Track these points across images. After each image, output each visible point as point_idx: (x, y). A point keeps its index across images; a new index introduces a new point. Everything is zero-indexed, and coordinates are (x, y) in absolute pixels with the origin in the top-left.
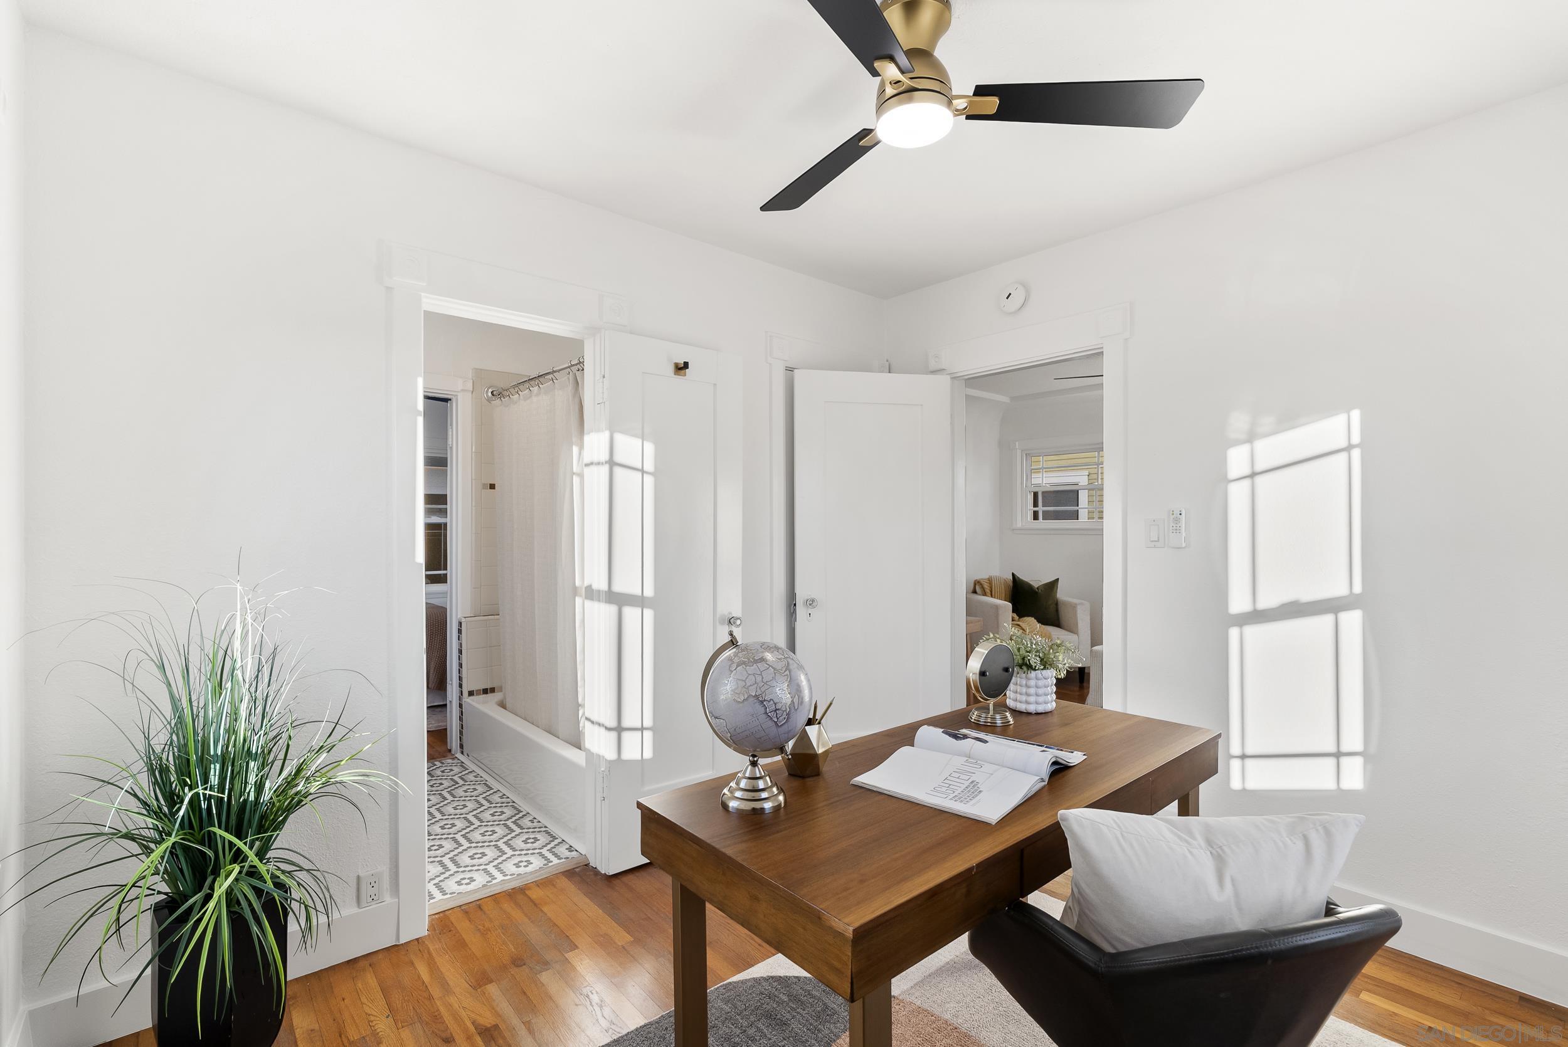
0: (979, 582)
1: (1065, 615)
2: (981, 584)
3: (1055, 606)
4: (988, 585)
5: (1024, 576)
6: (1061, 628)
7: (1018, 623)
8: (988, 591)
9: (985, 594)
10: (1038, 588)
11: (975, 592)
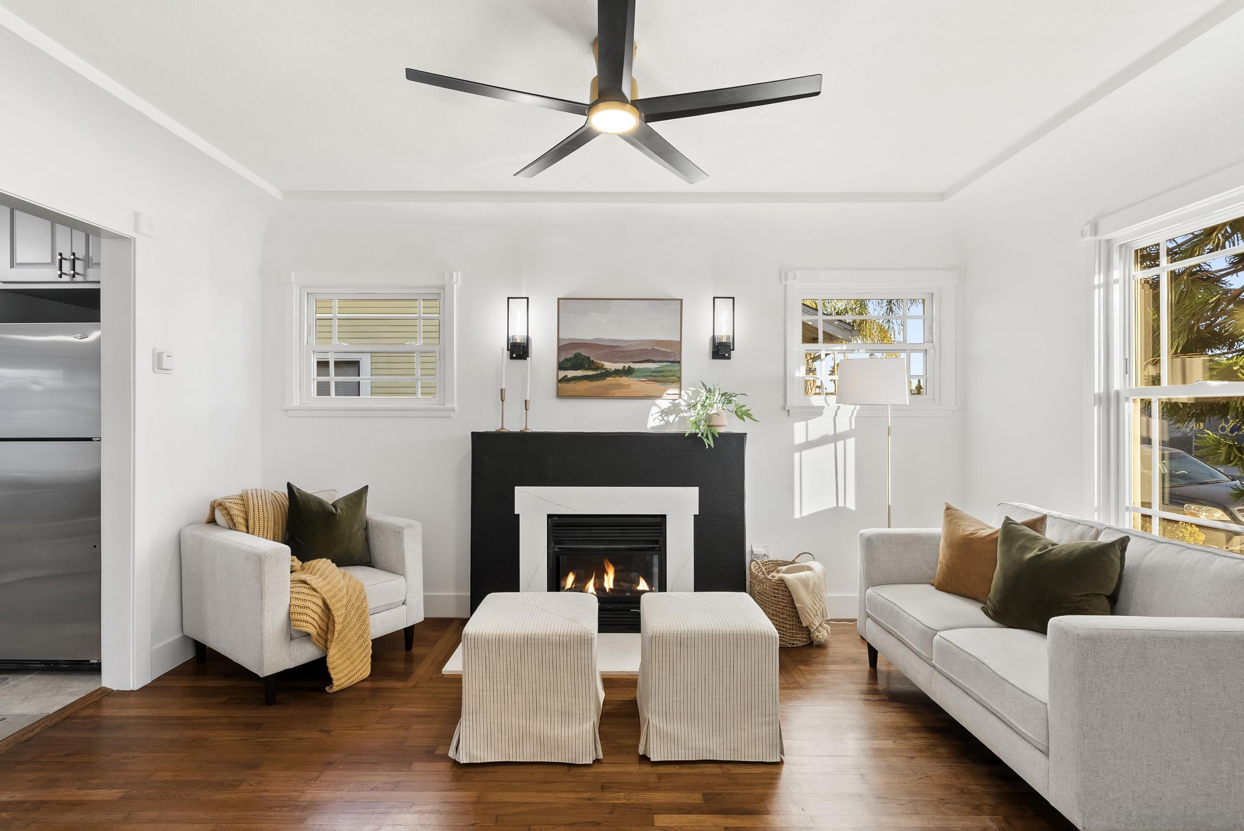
0: (220, 504)
1: (380, 547)
2: (226, 509)
3: (364, 532)
4: (240, 508)
5: (308, 487)
6: (373, 567)
7: (303, 577)
8: (240, 520)
9: (233, 526)
10: (334, 505)
11: (212, 521)
